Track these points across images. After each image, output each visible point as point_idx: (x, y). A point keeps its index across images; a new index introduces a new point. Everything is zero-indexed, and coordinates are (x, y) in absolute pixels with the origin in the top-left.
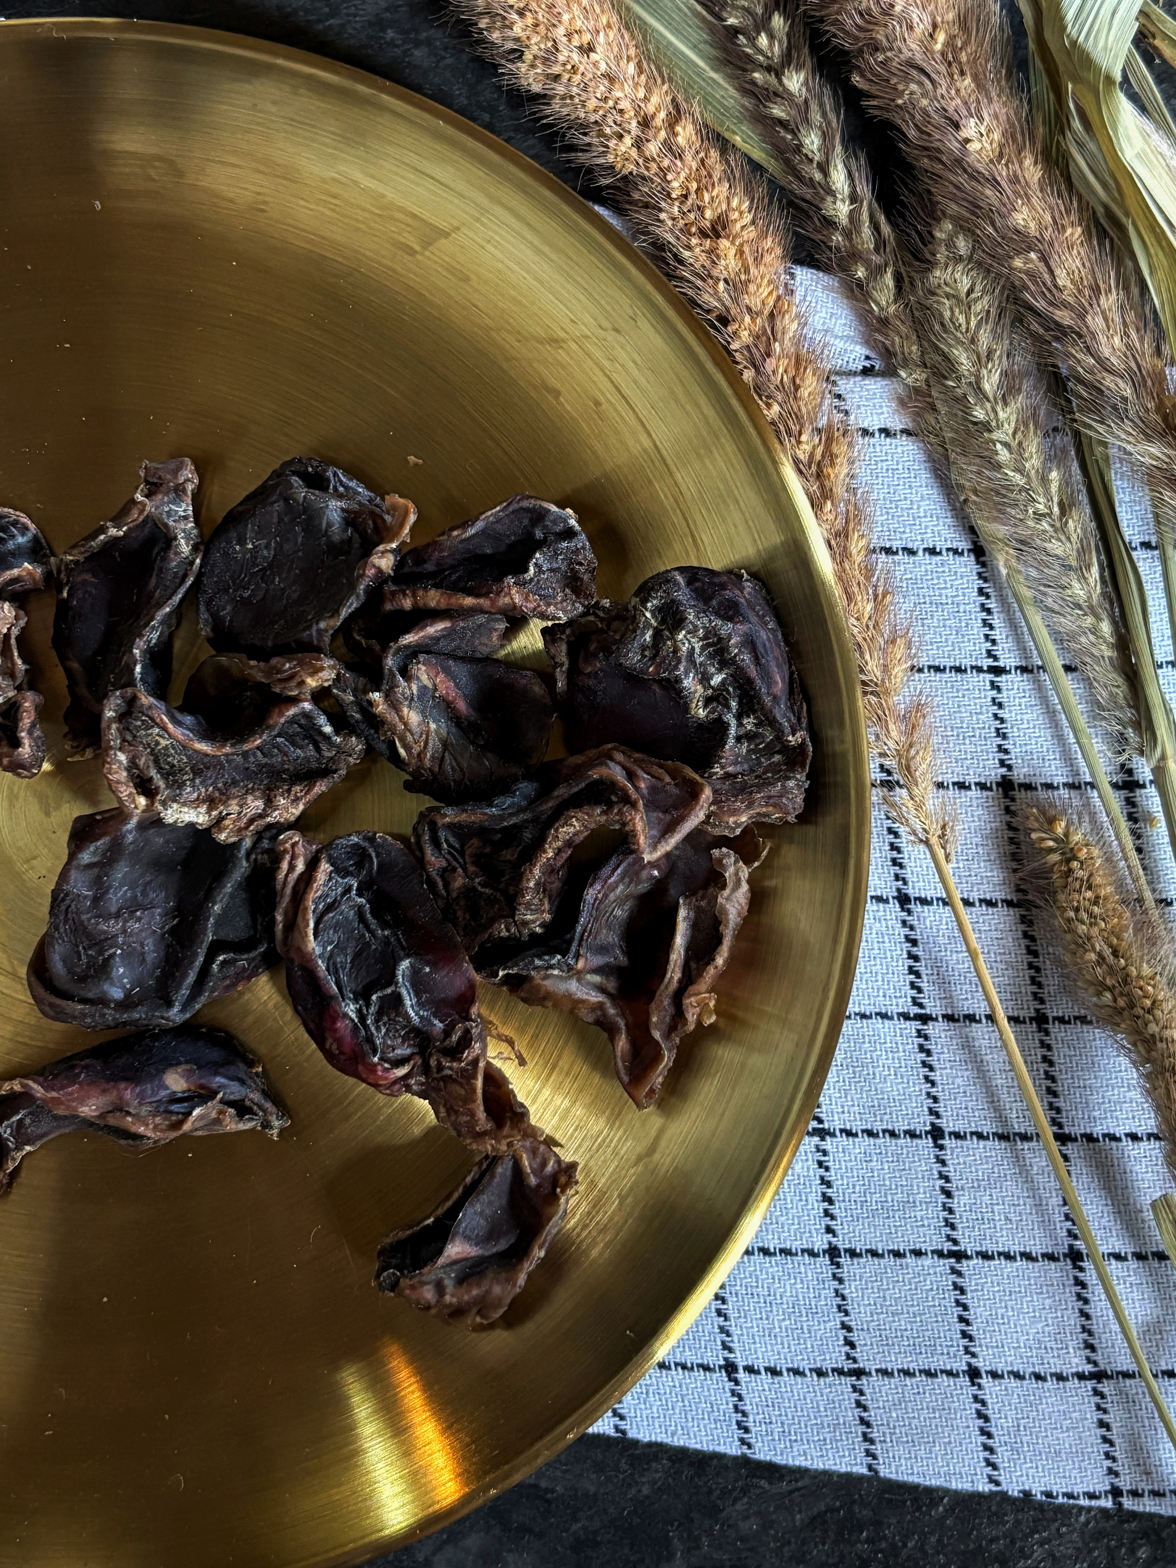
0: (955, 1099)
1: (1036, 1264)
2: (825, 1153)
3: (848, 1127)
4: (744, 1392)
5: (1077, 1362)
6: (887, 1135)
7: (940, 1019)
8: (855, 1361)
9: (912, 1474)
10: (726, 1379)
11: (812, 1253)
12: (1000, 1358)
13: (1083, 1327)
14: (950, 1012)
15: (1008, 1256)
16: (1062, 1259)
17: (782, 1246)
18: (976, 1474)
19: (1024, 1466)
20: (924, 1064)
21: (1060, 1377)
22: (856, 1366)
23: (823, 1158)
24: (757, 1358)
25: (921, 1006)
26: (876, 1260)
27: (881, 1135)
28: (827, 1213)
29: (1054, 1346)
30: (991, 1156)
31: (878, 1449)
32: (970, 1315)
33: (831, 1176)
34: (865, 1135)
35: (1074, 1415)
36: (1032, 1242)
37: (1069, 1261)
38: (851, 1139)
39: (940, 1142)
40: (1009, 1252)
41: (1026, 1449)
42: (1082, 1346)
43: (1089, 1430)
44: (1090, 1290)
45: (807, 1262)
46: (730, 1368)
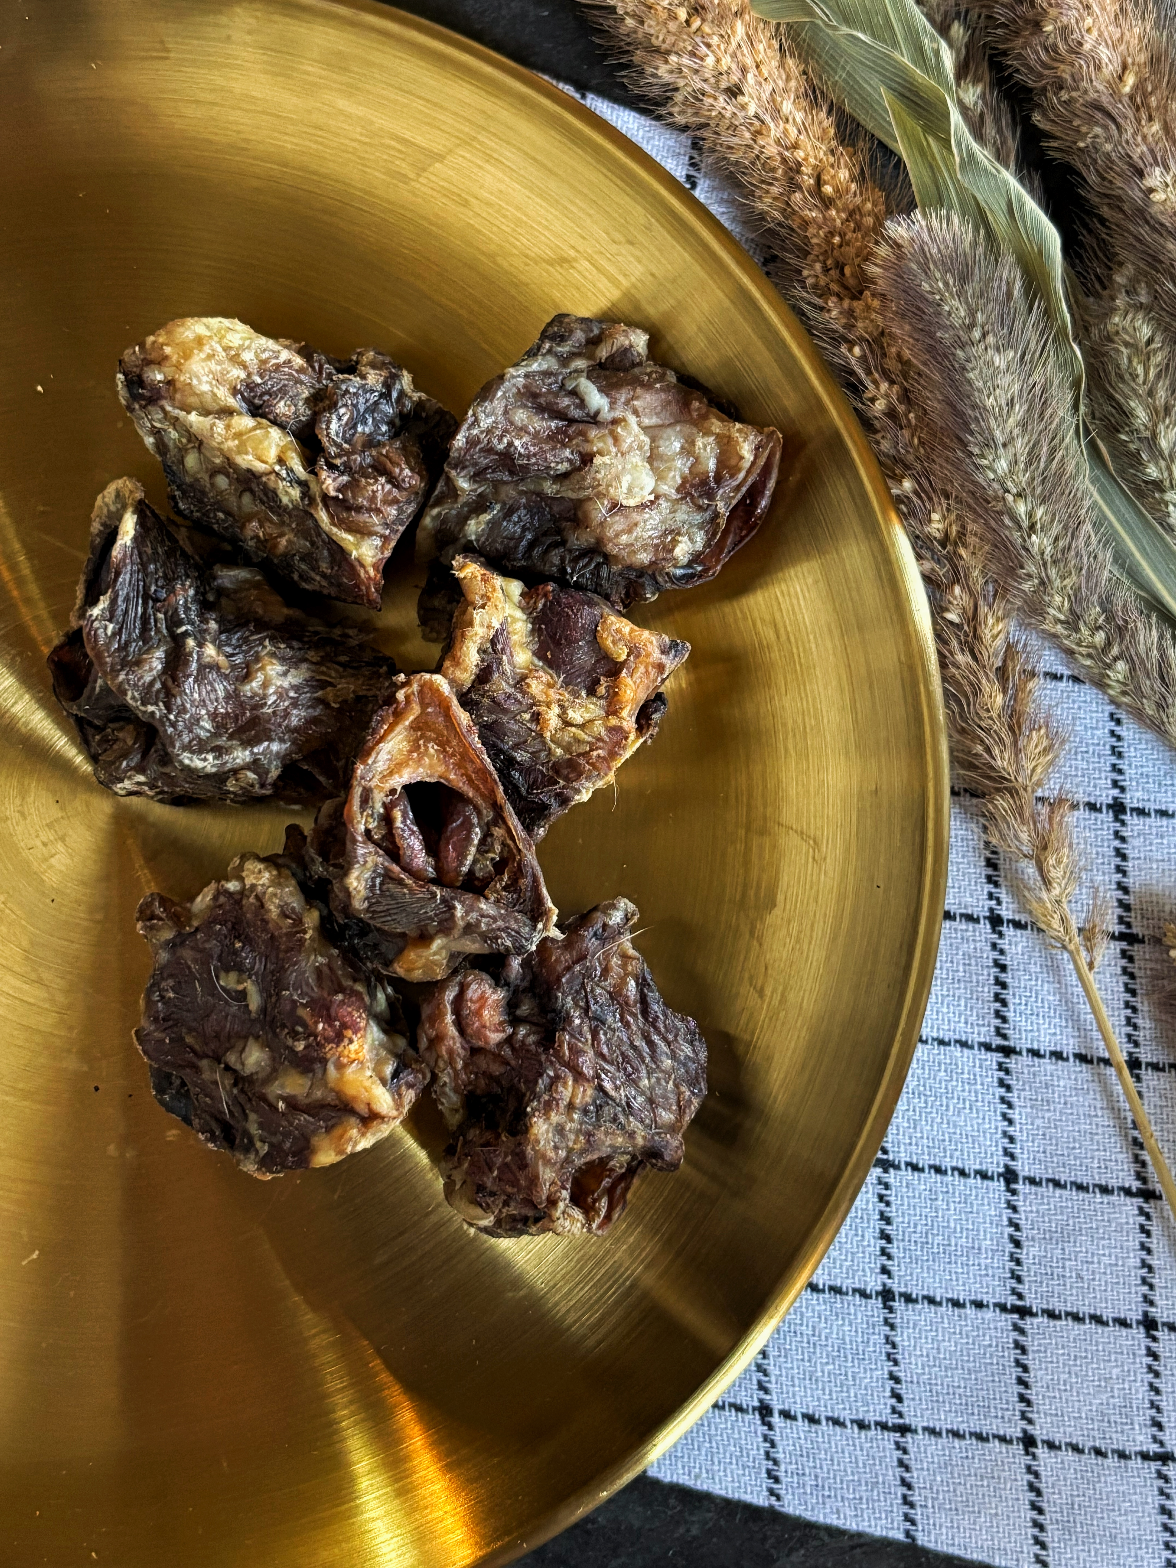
0: (1033, 1142)
1: (1106, 1329)
2: (887, 1186)
3: (915, 1161)
4: (777, 1439)
5: (1142, 1440)
6: (956, 1173)
7: (1024, 1053)
8: (901, 1415)
9: (953, 1545)
10: (759, 1422)
11: (864, 1294)
12: (1058, 1427)
13: (1152, 1403)
14: (1036, 1047)
15: (1077, 1318)
16: (1134, 1326)
17: (832, 1283)
18: (1022, 1552)
19: (1075, 1548)
20: (1003, 1100)
21: (1122, 1455)
22: (901, 1421)
23: (884, 1192)
24: (795, 1403)
25: (1005, 1037)
26: (933, 1308)
27: (949, 1172)
28: (883, 1252)
29: (1119, 1420)
30: (1067, 1207)
31: (917, 1514)
32: (1030, 1378)
33: (892, 1212)
34: (932, 1171)
35: (1134, 1497)
36: (1104, 1305)
37: (1142, 1329)
38: (916, 1174)
39: (1013, 1186)
40: (1078, 1313)
41: (1079, 1530)
42: (1149, 1423)
43: (1149, 1516)
44: (1162, 1363)
45: (858, 1303)
46: (765, 1411)
